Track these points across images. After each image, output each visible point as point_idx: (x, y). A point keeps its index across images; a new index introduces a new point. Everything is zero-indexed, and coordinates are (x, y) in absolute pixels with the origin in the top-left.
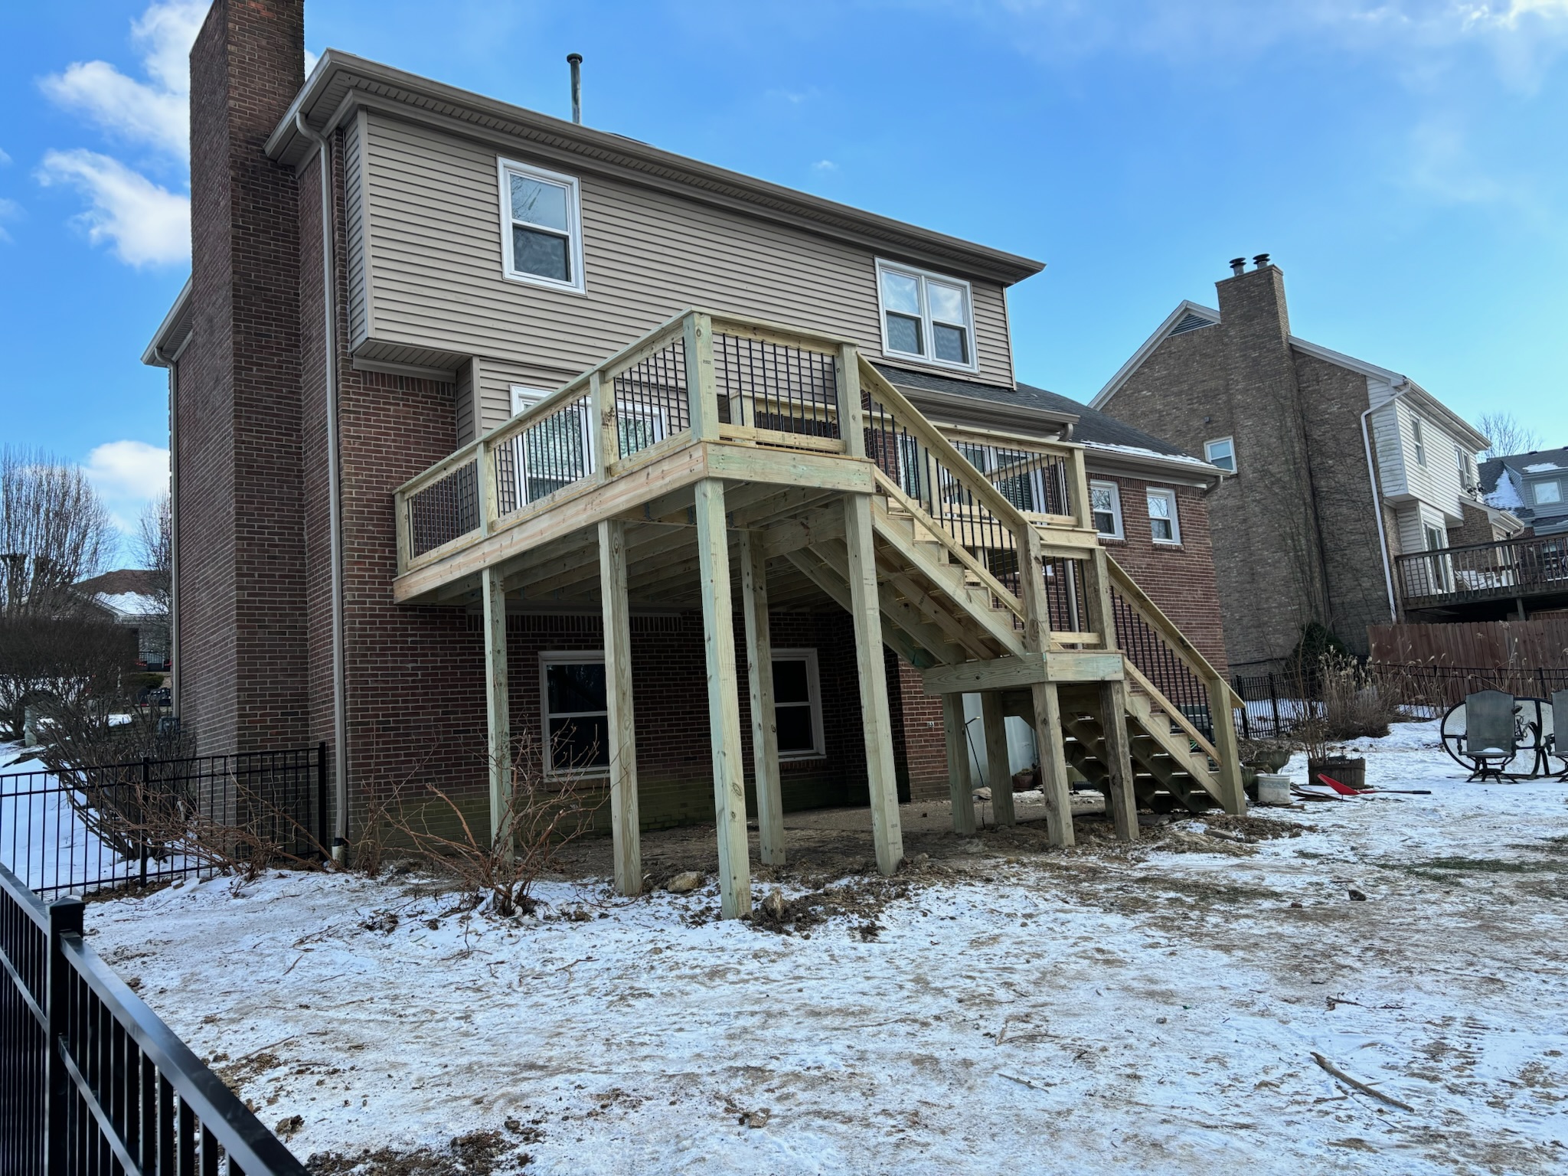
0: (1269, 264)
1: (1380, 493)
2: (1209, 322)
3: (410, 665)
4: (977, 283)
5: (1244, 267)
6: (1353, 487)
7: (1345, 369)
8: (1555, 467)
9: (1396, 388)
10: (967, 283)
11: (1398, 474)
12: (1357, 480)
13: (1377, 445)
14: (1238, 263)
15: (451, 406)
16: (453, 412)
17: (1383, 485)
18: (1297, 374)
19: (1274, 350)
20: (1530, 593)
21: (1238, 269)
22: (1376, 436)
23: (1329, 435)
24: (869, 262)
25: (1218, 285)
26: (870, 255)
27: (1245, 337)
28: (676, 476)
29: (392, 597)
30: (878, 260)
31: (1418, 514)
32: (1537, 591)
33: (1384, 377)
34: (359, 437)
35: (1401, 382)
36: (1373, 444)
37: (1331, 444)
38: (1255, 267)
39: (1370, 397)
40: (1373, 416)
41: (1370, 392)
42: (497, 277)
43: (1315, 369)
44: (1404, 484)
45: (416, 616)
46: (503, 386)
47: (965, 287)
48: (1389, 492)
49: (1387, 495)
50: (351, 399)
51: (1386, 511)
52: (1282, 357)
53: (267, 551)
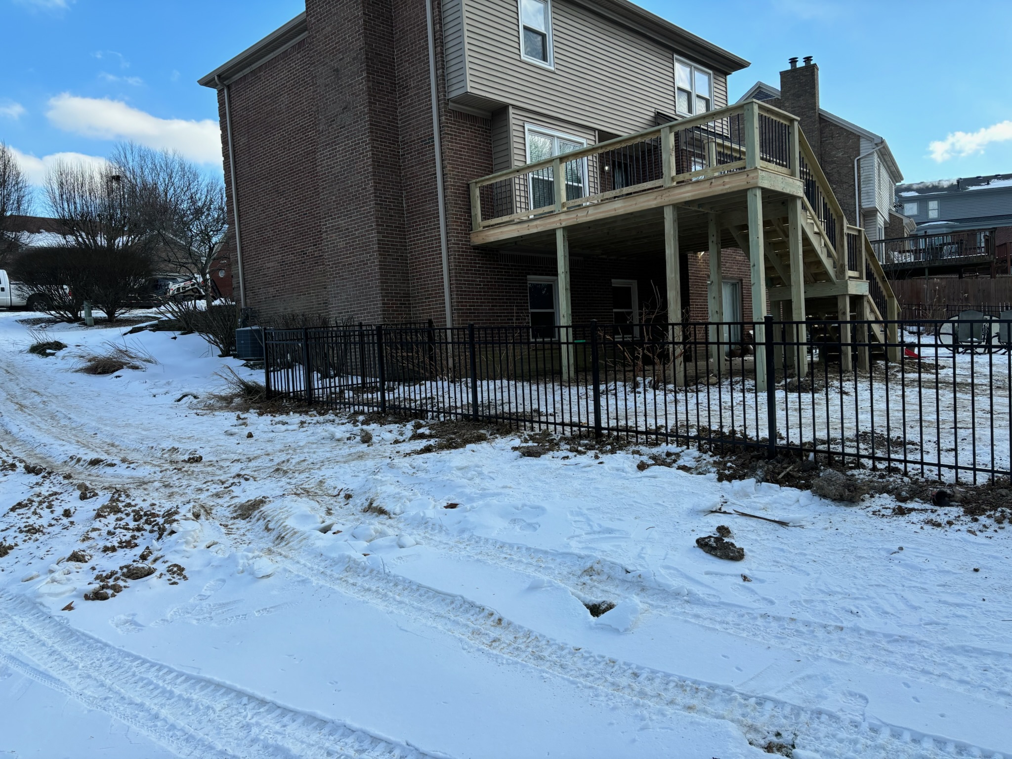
0: (812, 63)
1: (860, 205)
2: (771, 96)
3: (478, 280)
4: (716, 73)
5: (797, 63)
6: (845, 201)
7: (848, 131)
8: (917, 194)
9: (876, 144)
10: (711, 72)
11: (871, 195)
12: (848, 197)
13: (862, 178)
14: (793, 61)
15: (490, 133)
16: (490, 137)
17: (862, 201)
18: (821, 132)
19: (811, 117)
20: (933, 265)
21: (793, 64)
22: (862, 172)
23: (835, 170)
24: (671, 56)
25: (782, 74)
26: (671, 52)
27: (794, 107)
28: (734, 185)
29: (469, 241)
30: (675, 56)
31: (876, 219)
32: (937, 264)
33: (870, 137)
34: (453, 149)
35: (880, 141)
36: (859, 177)
37: (836, 175)
38: (803, 64)
39: (861, 149)
40: (861, 160)
41: (861, 146)
42: (517, 57)
43: (831, 130)
44: (874, 201)
45: (480, 253)
46: (521, 123)
47: (710, 74)
48: (865, 205)
49: (864, 207)
50: (448, 127)
51: (861, 216)
52: (815, 122)
53: (388, 212)
